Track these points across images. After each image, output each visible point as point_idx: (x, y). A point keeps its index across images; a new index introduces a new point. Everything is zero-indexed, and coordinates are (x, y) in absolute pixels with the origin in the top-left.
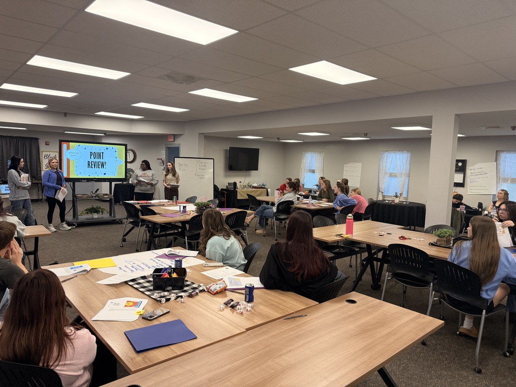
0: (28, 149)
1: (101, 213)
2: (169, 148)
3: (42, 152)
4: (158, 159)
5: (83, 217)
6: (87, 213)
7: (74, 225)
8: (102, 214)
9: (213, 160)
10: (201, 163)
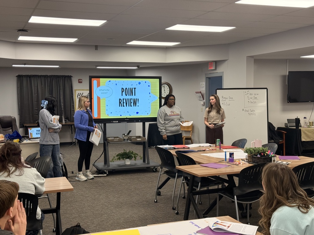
0: (62, 88)
1: (133, 159)
2: (209, 78)
3: (76, 90)
4: (197, 93)
5: (115, 164)
6: (119, 159)
7: (105, 173)
8: (135, 160)
9: (266, 90)
10: (251, 94)
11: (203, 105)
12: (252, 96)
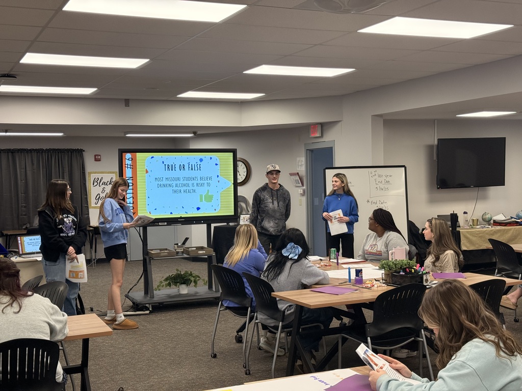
0: (66, 169)
1: (193, 284)
2: (312, 151)
3: (90, 173)
4: (291, 174)
5: (162, 293)
6: (169, 285)
7: (147, 309)
8: (195, 286)
9: (403, 168)
10: (380, 176)
11: (303, 195)
12: (382, 179)
